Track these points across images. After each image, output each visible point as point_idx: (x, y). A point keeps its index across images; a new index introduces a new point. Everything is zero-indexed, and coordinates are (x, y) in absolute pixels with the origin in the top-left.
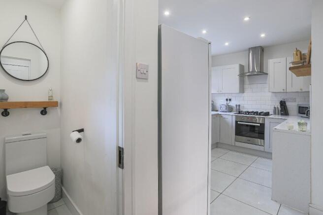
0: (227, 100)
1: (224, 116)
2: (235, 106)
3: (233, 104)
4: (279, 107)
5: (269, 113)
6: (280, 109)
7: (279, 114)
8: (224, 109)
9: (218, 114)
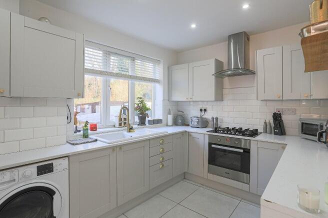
0: (201, 110)
1: (194, 135)
2: (211, 119)
3: (208, 116)
4: (272, 121)
5: (257, 130)
6: (273, 125)
7: (271, 133)
8: (196, 123)
9: (186, 132)
